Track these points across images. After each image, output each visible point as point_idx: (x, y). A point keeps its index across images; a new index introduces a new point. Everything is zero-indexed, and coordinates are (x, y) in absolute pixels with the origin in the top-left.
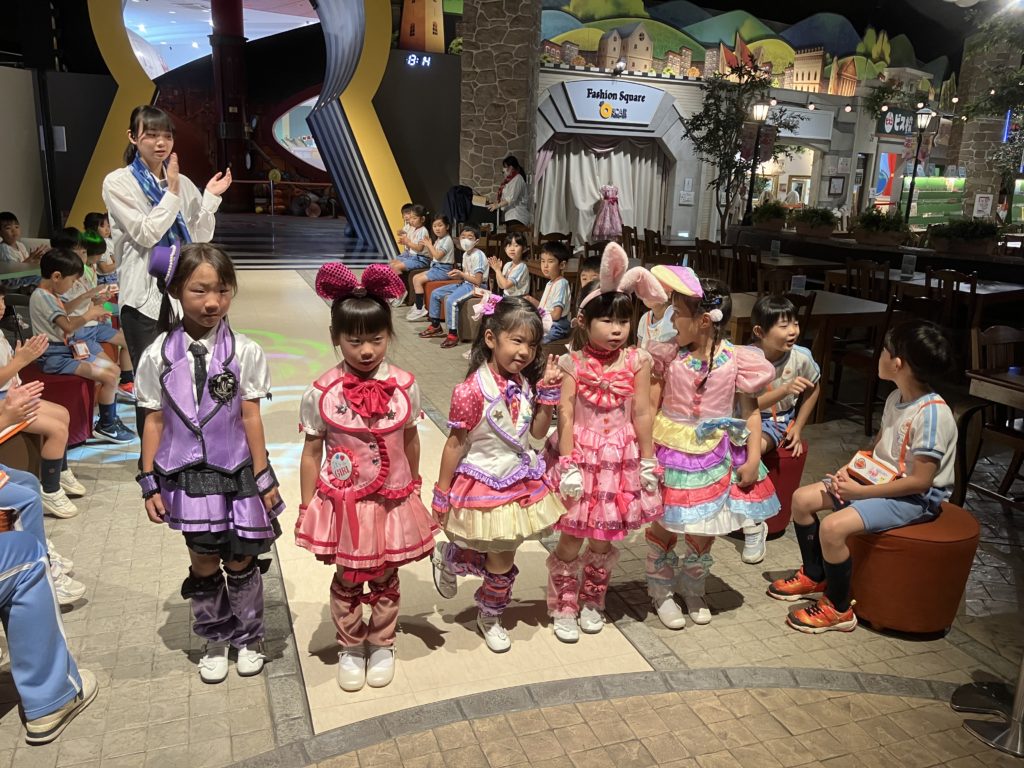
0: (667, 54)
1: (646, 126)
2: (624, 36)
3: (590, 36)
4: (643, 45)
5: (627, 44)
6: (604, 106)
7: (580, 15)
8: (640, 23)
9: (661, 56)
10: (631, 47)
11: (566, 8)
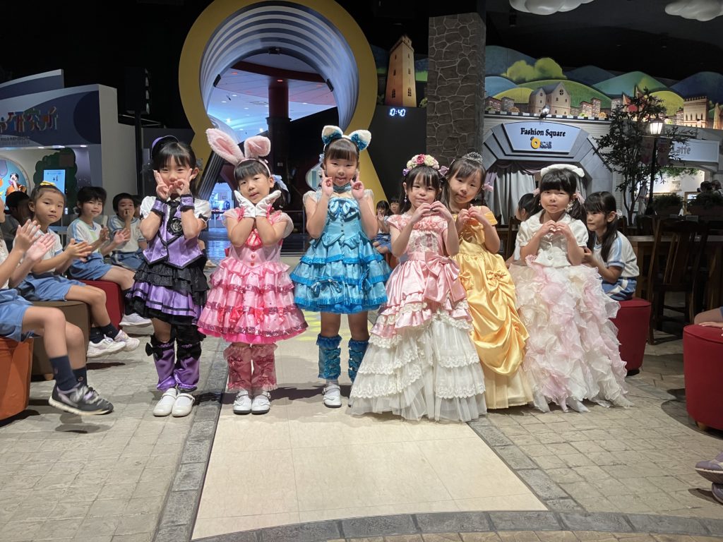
0: (581, 103)
1: (567, 153)
2: (548, 92)
3: (523, 93)
4: (563, 98)
5: (550, 97)
6: (533, 140)
7: (514, 79)
8: (559, 83)
9: (577, 105)
10: (554, 100)
11: (504, 75)
